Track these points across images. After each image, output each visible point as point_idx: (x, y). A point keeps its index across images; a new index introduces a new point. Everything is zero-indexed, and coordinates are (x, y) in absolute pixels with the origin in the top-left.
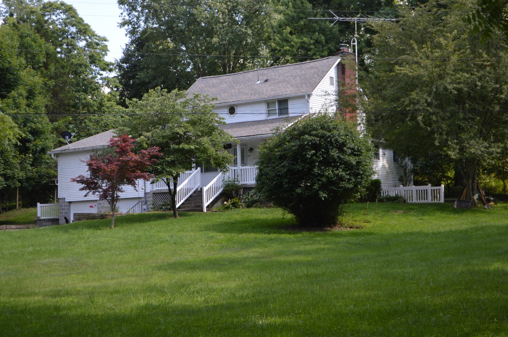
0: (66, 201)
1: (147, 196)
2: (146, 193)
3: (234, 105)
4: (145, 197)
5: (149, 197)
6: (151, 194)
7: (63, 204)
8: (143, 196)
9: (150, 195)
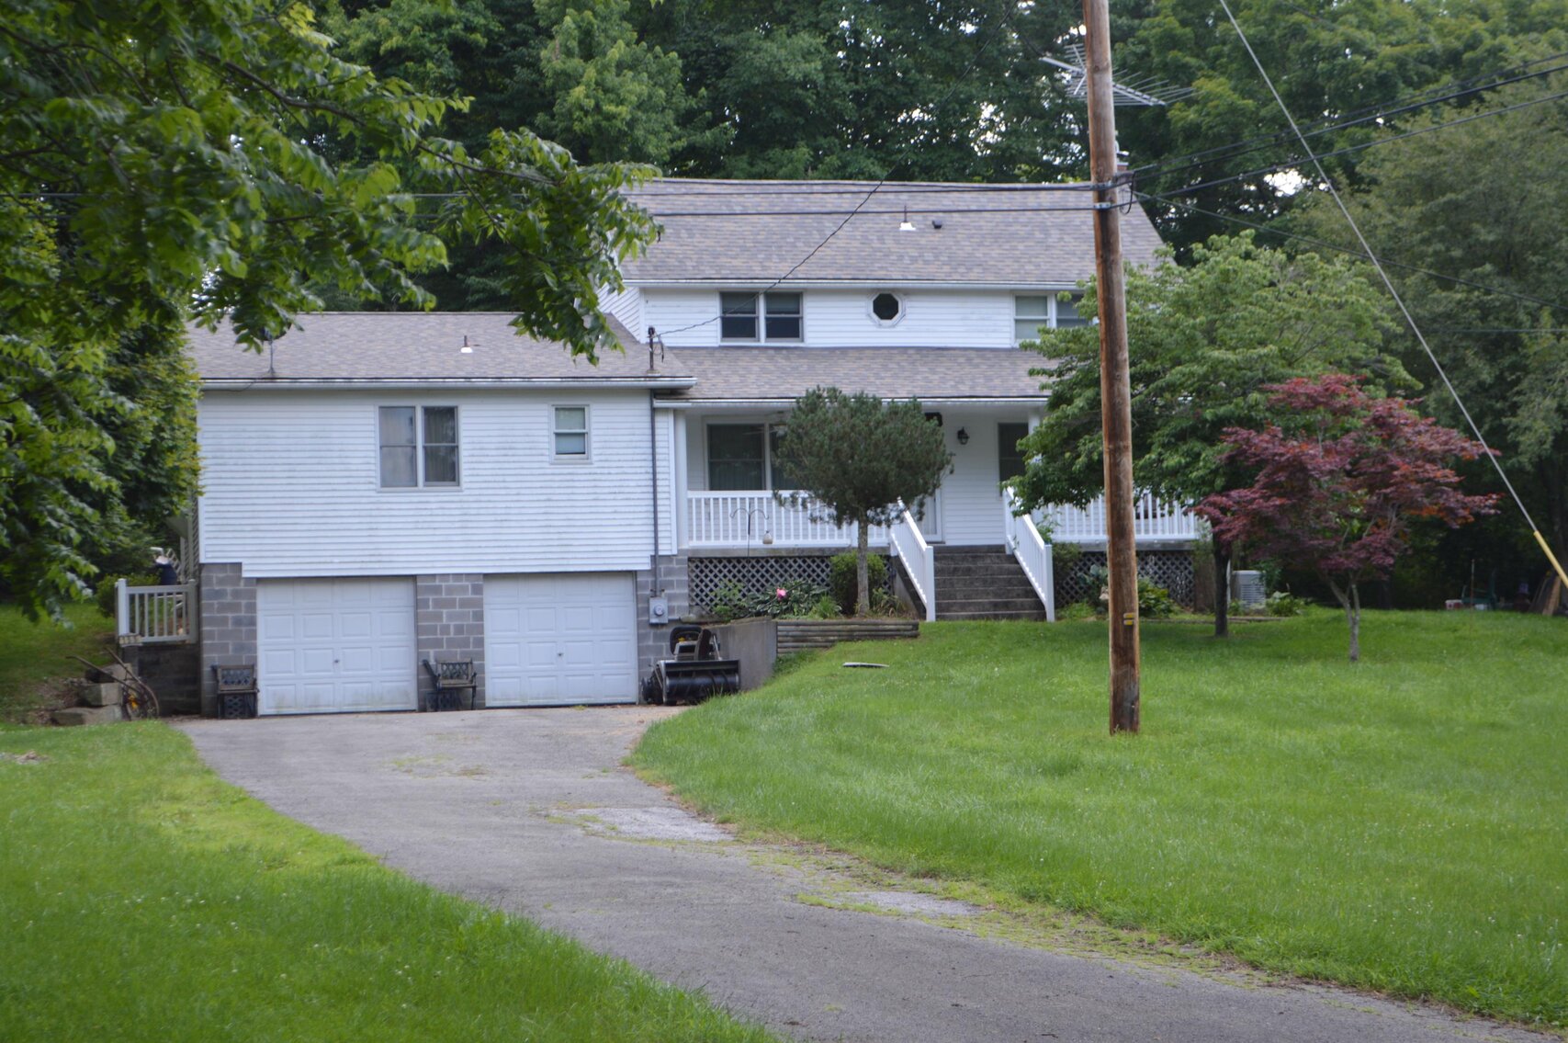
0: (245, 575)
1: (662, 567)
2: (655, 559)
3: (895, 290)
4: (654, 572)
5: (669, 572)
6: (679, 562)
7: (229, 589)
8: (648, 567)
9: (674, 565)
